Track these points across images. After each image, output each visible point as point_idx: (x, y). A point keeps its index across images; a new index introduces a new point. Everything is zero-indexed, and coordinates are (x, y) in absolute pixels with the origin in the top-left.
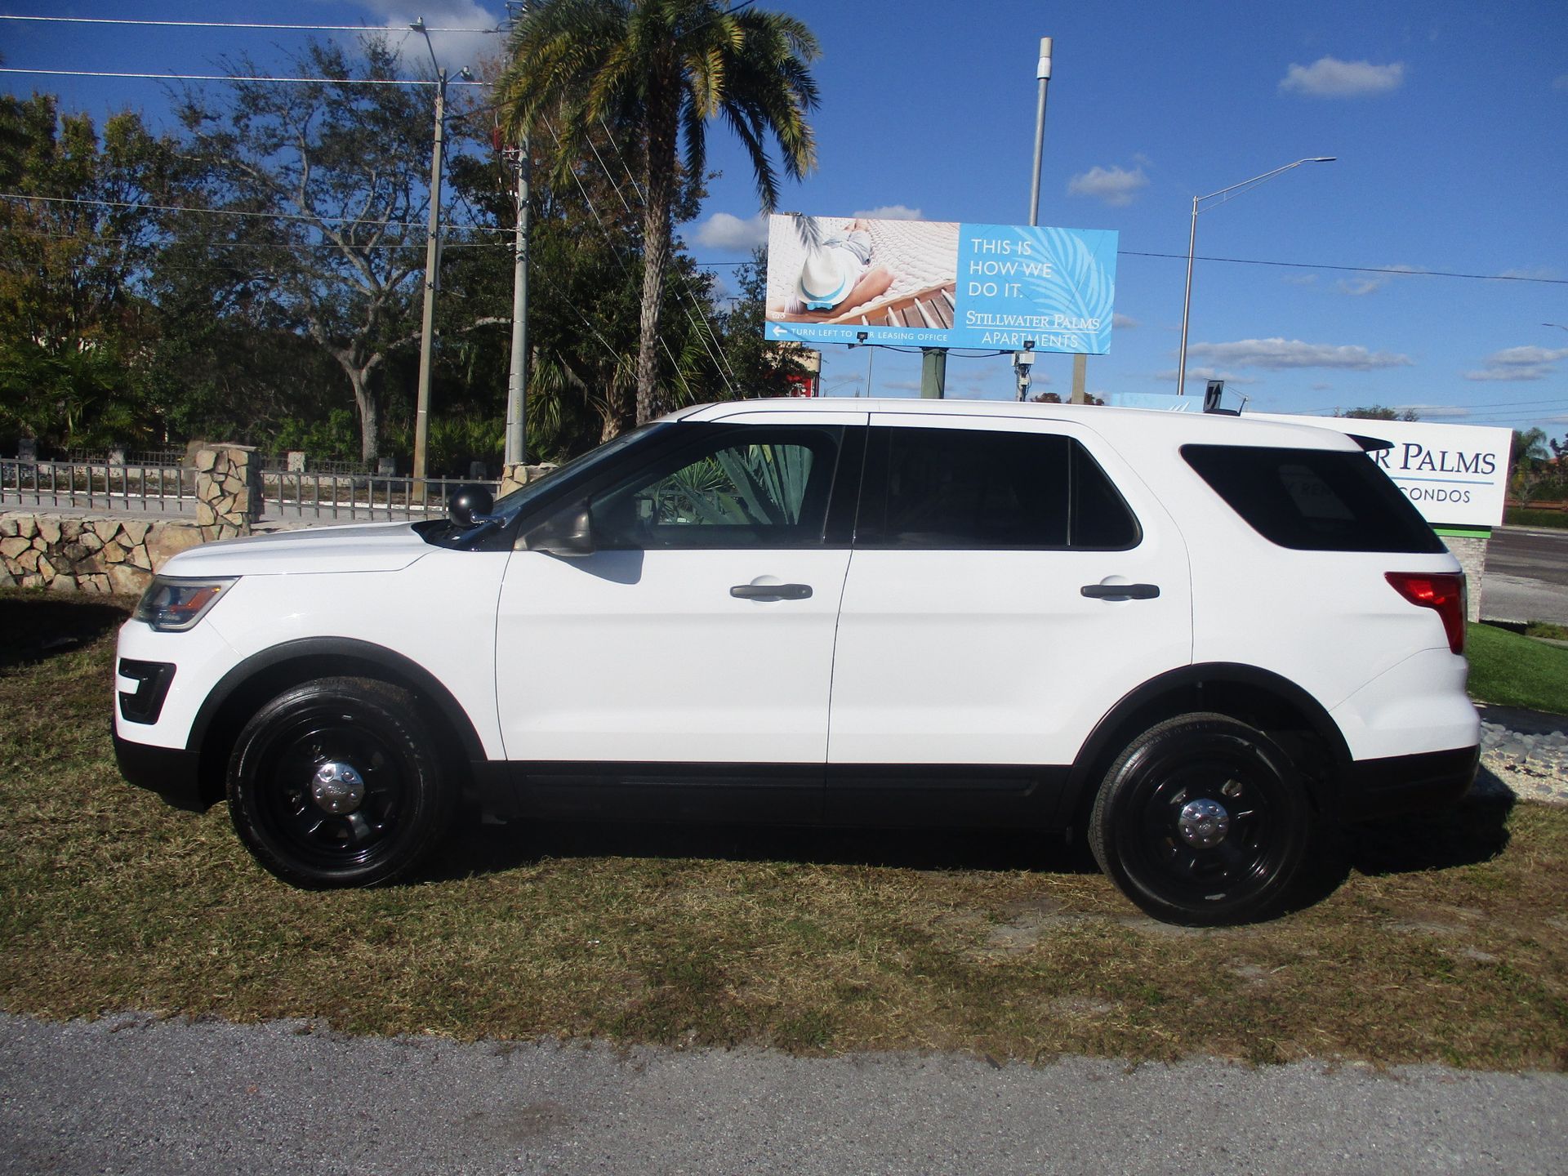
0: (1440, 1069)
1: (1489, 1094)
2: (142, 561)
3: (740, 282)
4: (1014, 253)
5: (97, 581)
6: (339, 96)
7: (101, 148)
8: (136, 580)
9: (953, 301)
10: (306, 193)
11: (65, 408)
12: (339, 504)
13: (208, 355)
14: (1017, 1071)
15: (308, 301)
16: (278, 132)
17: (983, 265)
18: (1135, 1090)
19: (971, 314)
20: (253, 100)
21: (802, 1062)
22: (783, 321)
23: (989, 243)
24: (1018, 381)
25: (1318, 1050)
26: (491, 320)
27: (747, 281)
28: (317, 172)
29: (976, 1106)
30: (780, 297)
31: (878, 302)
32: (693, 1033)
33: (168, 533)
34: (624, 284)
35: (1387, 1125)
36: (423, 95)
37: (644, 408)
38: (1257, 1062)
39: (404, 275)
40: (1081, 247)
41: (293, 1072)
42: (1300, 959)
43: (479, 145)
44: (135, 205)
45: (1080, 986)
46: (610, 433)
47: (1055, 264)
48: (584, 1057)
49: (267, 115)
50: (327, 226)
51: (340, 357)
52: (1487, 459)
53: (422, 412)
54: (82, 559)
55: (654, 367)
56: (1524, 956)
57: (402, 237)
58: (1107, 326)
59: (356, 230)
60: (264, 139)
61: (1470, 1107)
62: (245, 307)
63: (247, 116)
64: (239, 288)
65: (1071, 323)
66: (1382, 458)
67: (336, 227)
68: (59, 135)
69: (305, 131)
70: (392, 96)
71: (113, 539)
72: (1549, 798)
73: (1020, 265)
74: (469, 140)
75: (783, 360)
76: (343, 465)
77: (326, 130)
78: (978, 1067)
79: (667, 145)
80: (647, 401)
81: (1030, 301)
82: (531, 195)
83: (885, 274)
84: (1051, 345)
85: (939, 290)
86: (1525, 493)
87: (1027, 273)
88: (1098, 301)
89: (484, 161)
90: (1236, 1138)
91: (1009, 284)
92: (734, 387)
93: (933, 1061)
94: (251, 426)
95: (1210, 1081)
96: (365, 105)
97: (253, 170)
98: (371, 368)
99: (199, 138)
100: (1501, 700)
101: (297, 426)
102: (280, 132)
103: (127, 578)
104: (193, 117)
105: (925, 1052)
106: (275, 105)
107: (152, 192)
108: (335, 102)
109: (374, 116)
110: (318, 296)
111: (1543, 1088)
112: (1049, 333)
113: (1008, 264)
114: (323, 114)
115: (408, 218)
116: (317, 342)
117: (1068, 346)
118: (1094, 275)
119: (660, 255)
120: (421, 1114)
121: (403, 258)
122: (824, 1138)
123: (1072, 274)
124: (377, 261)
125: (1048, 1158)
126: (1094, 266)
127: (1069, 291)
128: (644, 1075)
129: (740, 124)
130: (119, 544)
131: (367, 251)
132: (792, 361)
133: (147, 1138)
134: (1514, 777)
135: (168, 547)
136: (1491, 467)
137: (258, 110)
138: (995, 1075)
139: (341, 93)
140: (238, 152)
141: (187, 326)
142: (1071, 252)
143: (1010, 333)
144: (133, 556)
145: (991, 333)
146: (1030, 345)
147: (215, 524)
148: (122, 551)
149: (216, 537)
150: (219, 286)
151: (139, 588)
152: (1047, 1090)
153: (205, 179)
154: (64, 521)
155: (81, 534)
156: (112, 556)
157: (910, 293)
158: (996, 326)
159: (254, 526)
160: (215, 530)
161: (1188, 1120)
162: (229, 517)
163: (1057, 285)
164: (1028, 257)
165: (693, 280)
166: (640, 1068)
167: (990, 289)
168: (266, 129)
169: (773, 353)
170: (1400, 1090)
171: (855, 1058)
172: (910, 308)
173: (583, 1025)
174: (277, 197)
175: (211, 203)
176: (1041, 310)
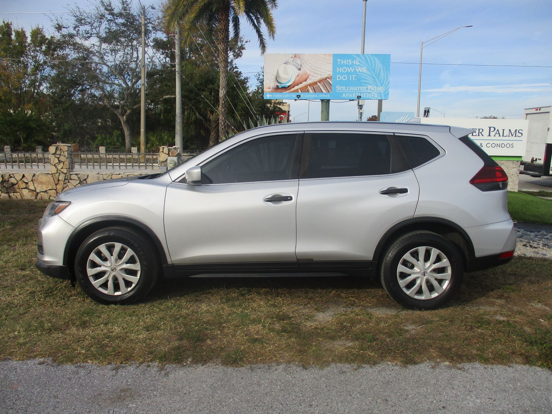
0: (477, 365)
1: (496, 374)
2: (32, 187)
3: (257, 79)
4: (353, 64)
5: (16, 195)
6: (111, 18)
7: (29, 40)
8: (30, 194)
9: (331, 82)
11: (20, 134)
12: (114, 164)
14: (313, 370)
15: (103, 92)
16: (89, 32)
17: (342, 69)
18: (357, 377)
19: (338, 87)
20: (80, 21)
21: (230, 370)
22: (270, 92)
23: (344, 61)
25: (431, 358)
26: (168, 96)
28: (104, 46)
29: (294, 385)
30: (269, 84)
31: (304, 84)
32: (190, 359)
33: (41, 177)
35: (453, 388)
37: (222, 126)
38: (407, 363)
40: (377, 61)
41: (33, 380)
43: (162, 33)
44: (42, 61)
45: (343, 336)
46: (213, 135)
47: (368, 68)
48: (147, 370)
49: (85, 26)
50: (109, 65)
51: (116, 112)
52: (520, 131)
53: (142, 130)
54: (10, 187)
55: (225, 110)
56: (518, 318)
58: (387, 90)
59: (120, 66)
60: (85, 34)
61: (487, 380)
62: (83, 95)
63: (78, 26)
64: (80, 88)
65: (374, 89)
66: (481, 133)
67: (112, 65)
68: (13, 37)
69: (99, 31)
70: (130, 17)
71: (21, 180)
72: (538, 256)
73: (355, 68)
74: (159, 32)
75: (274, 106)
77: (107, 30)
78: (298, 369)
79: (226, 30)
80: (223, 123)
81: (359, 81)
82: (181, 51)
83: (306, 74)
84: (367, 97)
85: (326, 79)
87: (358, 71)
88: (384, 80)
89: (165, 40)
90: (393, 395)
91: (351, 75)
92: (256, 117)
93: (281, 367)
95: (387, 372)
96: (120, 21)
97: (82, 46)
98: (127, 115)
99: (62, 35)
100: (523, 220)
101: (102, 137)
103: (27, 193)
104: (59, 28)
105: (279, 364)
106: (88, 22)
108: (110, 20)
109: (123, 25)
110: (107, 91)
111: (517, 371)
112: (367, 93)
113: (351, 68)
114: (106, 24)
115: (138, 61)
116: (107, 107)
117: (374, 97)
118: (382, 71)
119: (225, 70)
120: (77, 395)
122: (232, 400)
123: (374, 71)
125: (317, 406)
126: (382, 68)
127: (373, 77)
128: (168, 376)
129: (252, 21)
130: (24, 182)
131: (123, 73)
132: (277, 107)
134: (525, 248)
135: (41, 182)
136: (521, 134)
137: (82, 24)
138: (305, 372)
139: (111, 17)
140: (76, 40)
141: (61, 103)
142: (373, 62)
143: (352, 93)
144: (28, 185)
145: (345, 93)
146: (359, 97)
147: (57, 173)
148: (24, 184)
149: (58, 177)
150: (73, 88)
151: (32, 197)
152: (323, 378)
153: (65, 50)
154: (3, 174)
155: (10, 178)
156: (21, 186)
157: (315, 80)
158: (347, 91)
159: (71, 173)
160: (57, 175)
161: (375, 388)
162: (62, 170)
163: (370, 76)
164: (358, 65)
165: (241, 80)
166: (167, 374)
167: (345, 78)
168: (85, 31)
169: (270, 104)
170: (460, 373)
171: (251, 367)
172: (316, 86)
173: (149, 357)
174: (91, 56)
175: (68, 59)
176: (363, 84)
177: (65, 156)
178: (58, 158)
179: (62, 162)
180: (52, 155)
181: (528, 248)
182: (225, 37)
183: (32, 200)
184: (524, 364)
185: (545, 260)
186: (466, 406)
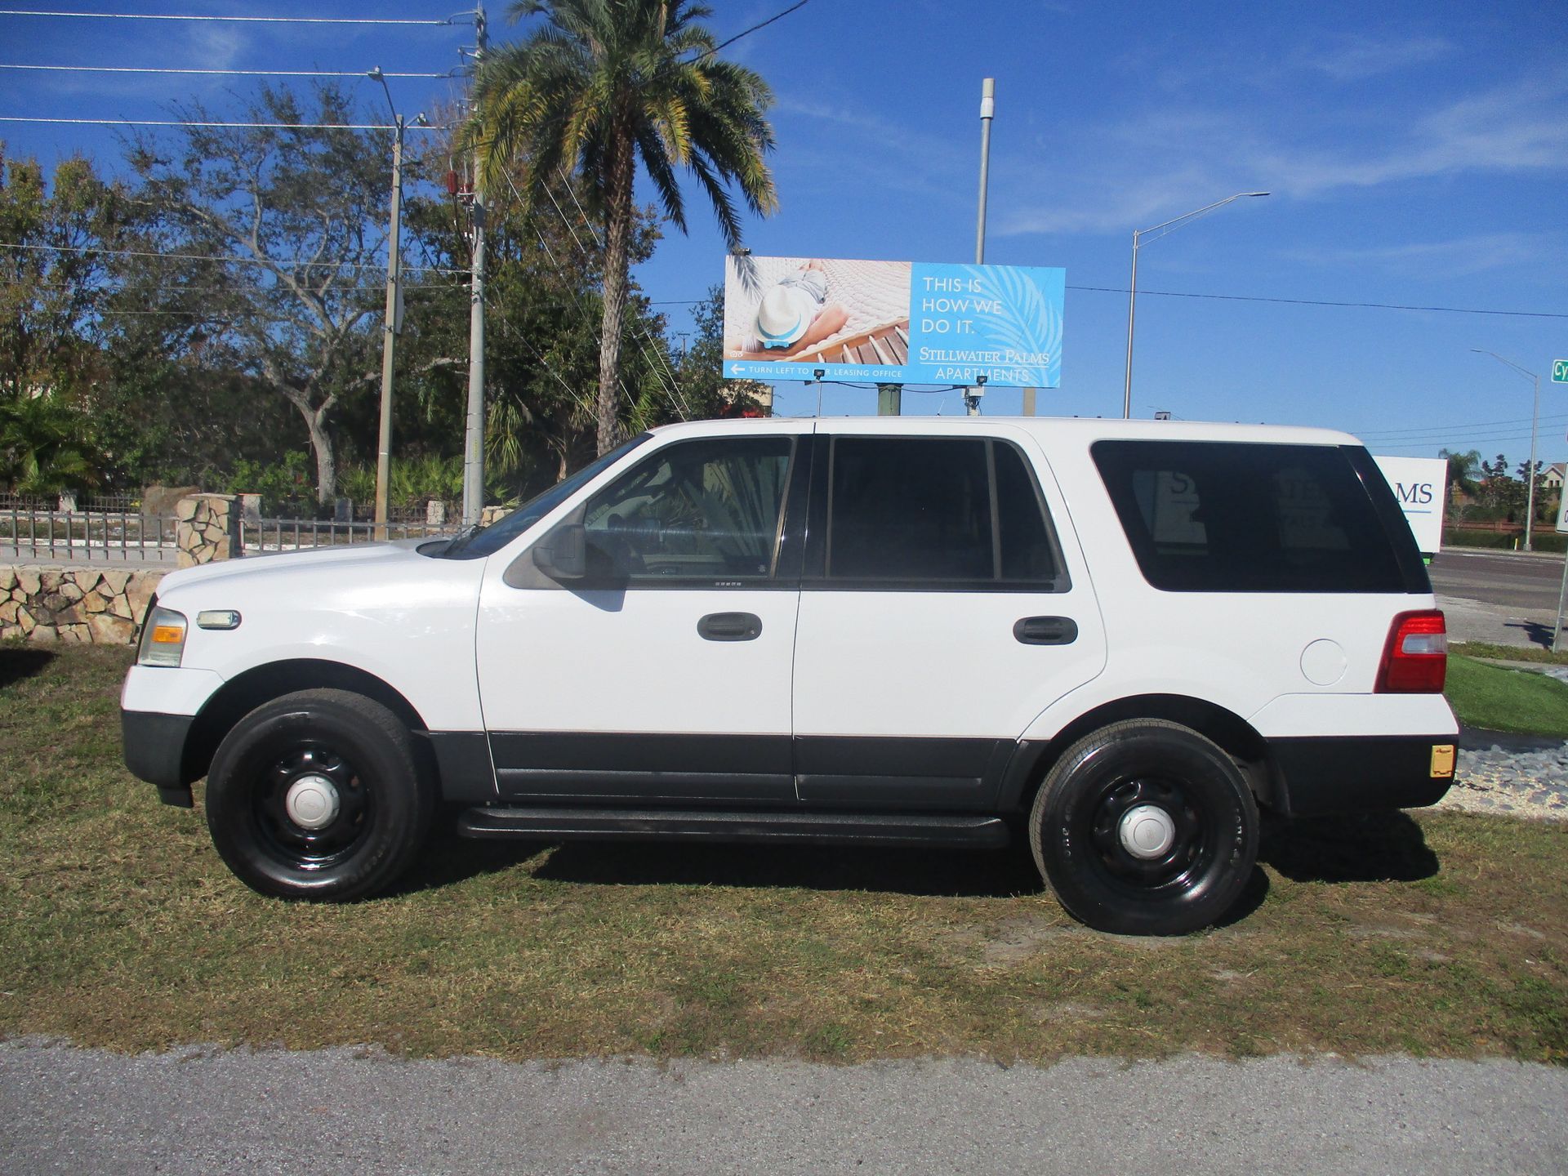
0: (1403, 1058)
1: (1447, 1078)
2: (122, 610)
3: (696, 319)
4: (965, 290)
5: (77, 631)
6: (291, 140)
7: (49, 195)
8: (116, 629)
9: (906, 338)
10: (259, 236)
13: (162, 398)
14: (1023, 1071)
15: (261, 343)
16: (230, 176)
17: (935, 303)
18: (1132, 1084)
19: (924, 350)
20: (204, 144)
21: (825, 1069)
22: (740, 359)
23: (941, 281)
26: (446, 361)
27: (703, 319)
28: (269, 215)
29: (989, 1102)
30: (737, 335)
32: (723, 1047)
33: (149, 582)
34: (581, 323)
35: (1358, 1108)
36: (376, 138)
37: (605, 447)
38: (1239, 1055)
39: (359, 315)
40: (1030, 285)
41: (358, 1093)
42: (1273, 963)
43: (433, 186)
44: (84, 250)
45: (1074, 993)
47: (1005, 301)
48: (627, 1071)
49: (218, 160)
50: (280, 268)
51: (295, 398)
52: (1425, 489)
53: (384, 453)
54: (62, 609)
55: (614, 406)
56: (1473, 955)
57: (356, 279)
58: (1055, 362)
59: (309, 273)
60: (215, 182)
61: (1430, 1090)
62: (196, 349)
63: (198, 161)
64: (191, 331)
65: (1022, 358)
67: (288, 269)
68: (6, 181)
69: (257, 175)
70: (345, 141)
71: (94, 589)
72: (1492, 810)
73: (971, 302)
74: (422, 182)
75: (739, 395)
77: (278, 174)
78: (988, 1068)
80: (607, 439)
81: (982, 337)
83: (839, 313)
84: (1003, 379)
85: (893, 328)
86: (1460, 514)
87: (978, 310)
88: (1047, 336)
89: (440, 202)
90: (1225, 1124)
91: (961, 320)
93: (948, 1063)
95: (1198, 1074)
96: (318, 148)
97: (205, 213)
98: (326, 410)
99: (150, 183)
101: (252, 469)
102: (232, 176)
103: (108, 627)
104: (144, 161)
105: (938, 1057)
106: (226, 149)
107: (102, 236)
108: (287, 146)
109: (327, 161)
110: (272, 340)
111: (1493, 1071)
112: (1001, 368)
113: (960, 301)
114: (276, 157)
115: (361, 260)
116: (271, 383)
117: (1020, 380)
118: (1043, 311)
119: (618, 295)
120: (484, 1126)
121: (359, 300)
122: (855, 1135)
123: (1021, 311)
124: (330, 302)
126: (1042, 303)
127: (1019, 328)
128: (684, 1084)
130: (100, 594)
131: (321, 293)
132: (747, 397)
133: (234, 1156)
134: (1459, 791)
136: (1428, 497)
137: (208, 155)
138: (1007, 1076)
139: (293, 137)
140: (189, 197)
141: (139, 370)
142: (1020, 289)
143: (962, 369)
144: (114, 605)
145: (945, 368)
146: (983, 380)
148: (102, 600)
150: (171, 329)
151: (120, 637)
152: (1052, 1087)
153: (156, 223)
154: (44, 572)
155: (61, 584)
156: (93, 606)
157: (864, 331)
158: (949, 361)
161: (1182, 1109)
163: (1007, 321)
164: (979, 294)
165: (648, 319)
166: (679, 1079)
167: (942, 326)
168: (218, 174)
169: (729, 390)
170: (1368, 1077)
171: (875, 1064)
172: (865, 346)
173: (623, 1042)
174: (228, 241)
175: (162, 247)
176: (993, 346)
177: (221, 528)
178: (202, 532)
179: (211, 542)
180: (186, 524)
181: (1465, 790)
182: (621, 208)
183: (122, 646)
184: (1508, 1055)
185: (1511, 820)
186: (1396, 1144)
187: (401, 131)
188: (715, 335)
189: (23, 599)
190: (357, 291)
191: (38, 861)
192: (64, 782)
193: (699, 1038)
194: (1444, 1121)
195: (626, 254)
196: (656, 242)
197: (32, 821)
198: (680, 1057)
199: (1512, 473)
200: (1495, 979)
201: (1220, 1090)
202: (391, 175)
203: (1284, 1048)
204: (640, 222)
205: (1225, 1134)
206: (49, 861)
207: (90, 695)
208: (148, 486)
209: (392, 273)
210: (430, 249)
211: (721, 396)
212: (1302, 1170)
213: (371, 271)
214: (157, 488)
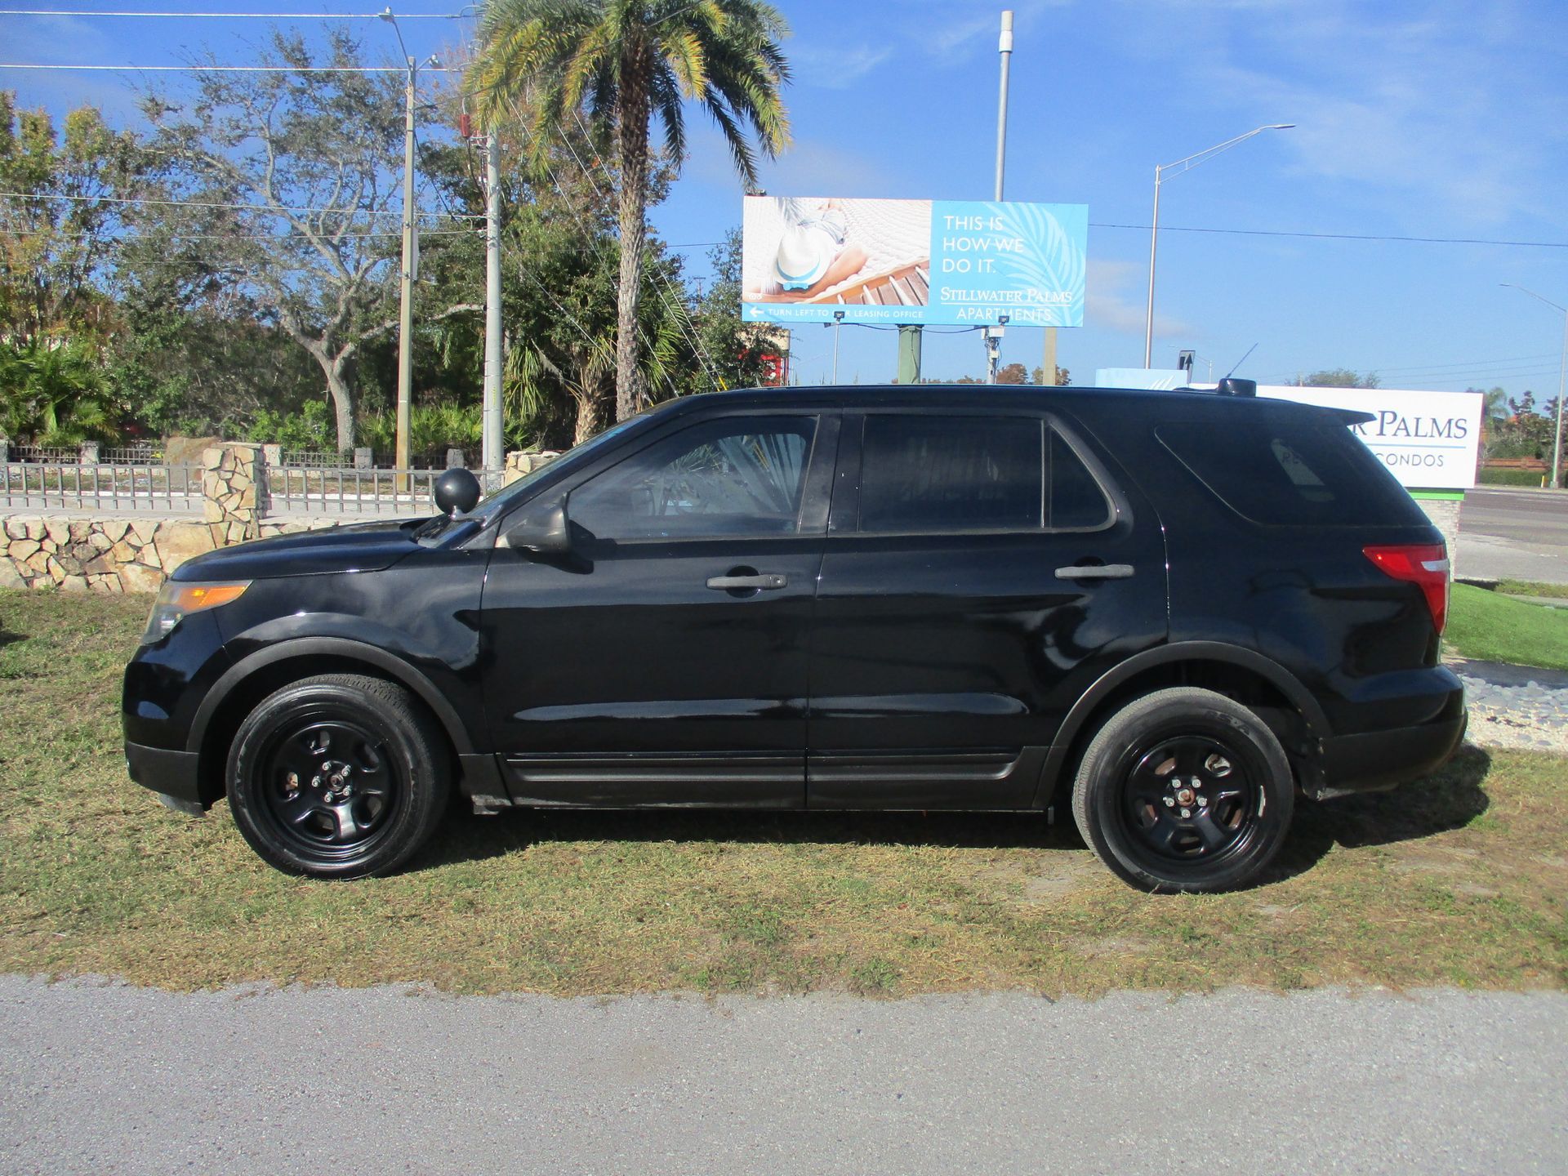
0: (1451, 990)
1: (1496, 1010)
2: (151, 559)
3: (714, 263)
4: (986, 229)
5: (108, 580)
6: (302, 84)
7: (61, 144)
8: (146, 579)
9: (927, 278)
10: (272, 184)
13: (180, 350)
14: (1071, 1004)
15: (278, 292)
16: (241, 124)
17: (956, 242)
18: (1180, 1017)
19: (945, 290)
20: (215, 90)
21: (871, 1004)
22: (759, 302)
23: (962, 219)
24: (988, 354)
25: (1340, 977)
26: (463, 307)
27: (720, 262)
28: (282, 162)
29: (1038, 1036)
30: (756, 279)
32: (771, 983)
33: (177, 531)
34: (596, 268)
35: (1408, 1040)
36: (388, 82)
37: (624, 392)
38: (1286, 988)
39: (375, 263)
40: (1052, 220)
41: (412, 1029)
42: (1316, 899)
43: (446, 129)
44: (97, 199)
45: (1118, 929)
46: (586, 416)
47: (1027, 238)
48: (676, 1006)
49: (230, 106)
50: (295, 216)
51: (313, 348)
52: (1459, 424)
53: (403, 401)
54: (92, 559)
55: (633, 351)
56: (1517, 889)
57: (370, 225)
58: (1077, 301)
59: (323, 220)
60: (227, 129)
61: (1480, 1022)
62: (212, 299)
63: (209, 107)
64: (206, 281)
65: (1044, 297)
67: (303, 216)
68: (17, 131)
69: (269, 121)
70: (357, 84)
71: (122, 538)
72: (1530, 746)
73: (993, 241)
74: (436, 126)
75: (757, 340)
76: (319, 456)
77: (290, 119)
78: (1035, 1002)
79: (639, 129)
80: (627, 384)
81: (1003, 276)
82: (502, 182)
83: (859, 253)
84: (1025, 318)
85: (913, 268)
87: (1000, 249)
88: (1070, 274)
89: (454, 146)
90: (1276, 1056)
91: (983, 259)
92: (710, 368)
93: (995, 997)
94: (226, 419)
95: (1246, 1007)
96: (330, 92)
97: (218, 162)
98: (343, 358)
99: (162, 131)
100: (1481, 655)
101: (271, 418)
102: (244, 123)
103: (138, 576)
104: (156, 109)
105: (985, 992)
106: (237, 96)
107: (115, 186)
108: (298, 90)
109: (339, 105)
110: (288, 289)
111: (1543, 1003)
112: (1023, 308)
113: (981, 240)
114: (287, 103)
115: (376, 207)
116: (288, 333)
117: (1042, 320)
118: (1065, 250)
119: (636, 239)
120: (538, 1060)
121: (374, 247)
122: (906, 1068)
123: (1043, 249)
124: (345, 249)
125: (1111, 1078)
126: (1064, 240)
127: (1040, 265)
128: (733, 1020)
130: (129, 544)
131: (336, 241)
132: (765, 341)
133: (293, 1090)
134: (1495, 727)
135: (177, 545)
136: (1463, 431)
137: (219, 100)
138: (1054, 1009)
139: (304, 81)
140: (201, 144)
141: (156, 321)
142: (1042, 226)
143: (984, 308)
144: (143, 554)
145: (966, 308)
146: (1004, 320)
147: (222, 521)
148: (132, 550)
149: (225, 533)
150: (187, 279)
151: (150, 586)
152: (1100, 1020)
153: (169, 171)
154: (72, 522)
155: (90, 534)
156: (122, 555)
157: (885, 271)
158: (970, 302)
159: (262, 522)
160: (224, 526)
161: (1231, 1042)
162: (236, 513)
163: (1032, 261)
164: (1000, 233)
165: (663, 262)
166: (728, 1013)
167: (964, 266)
168: (230, 120)
169: (748, 334)
170: (1416, 1009)
171: (922, 999)
172: (885, 286)
173: (670, 978)
174: (242, 188)
175: (176, 196)
176: (1015, 285)
177: (247, 476)
178: (228, 481)
179: (237, 490)
180: (212, 473)
181: (1502, 726)
182: (637, 149)
183: (151, 595)
184: (1557, 988)
185: (1551, 756)
186: (1448, 1075)
187: (414, 74)
188: (733, 278)
189: (53, 550)
190: (372, 238)
191: (82, 805)
192: (103, 727)
193: (747, 974)
194: (1496, 1053)
195: (643, 197)
196: (671, 184)
197: (74, 766)
198: (727, 992)
199: (1540, 410)
200: (1542, 912)
201: (1269, 1022)
202: (405, 120)
203: (1331, 981)
204: (655, 164)
205: (1276, 1065)
206: (94, 805)
207: (122, 644)
208: (169, 436)
209: (407, 219)
210: (443, 193)
211: (738, 340)
212: (1354, 1100)
213: (384, 218)
214: (179, 439)
